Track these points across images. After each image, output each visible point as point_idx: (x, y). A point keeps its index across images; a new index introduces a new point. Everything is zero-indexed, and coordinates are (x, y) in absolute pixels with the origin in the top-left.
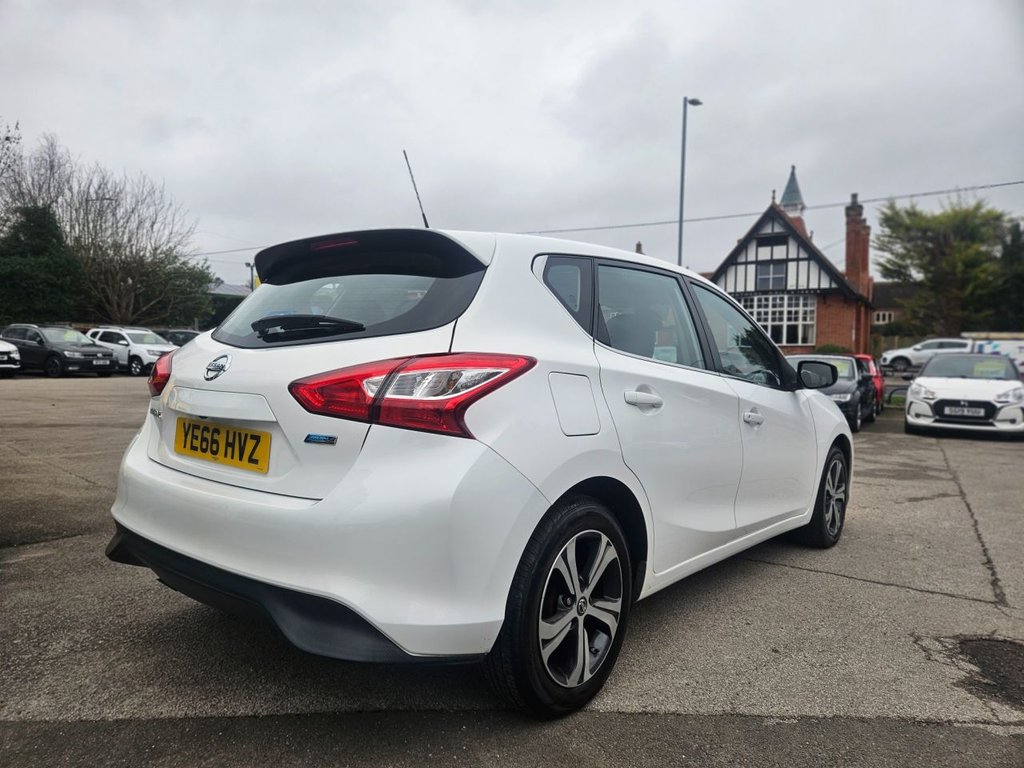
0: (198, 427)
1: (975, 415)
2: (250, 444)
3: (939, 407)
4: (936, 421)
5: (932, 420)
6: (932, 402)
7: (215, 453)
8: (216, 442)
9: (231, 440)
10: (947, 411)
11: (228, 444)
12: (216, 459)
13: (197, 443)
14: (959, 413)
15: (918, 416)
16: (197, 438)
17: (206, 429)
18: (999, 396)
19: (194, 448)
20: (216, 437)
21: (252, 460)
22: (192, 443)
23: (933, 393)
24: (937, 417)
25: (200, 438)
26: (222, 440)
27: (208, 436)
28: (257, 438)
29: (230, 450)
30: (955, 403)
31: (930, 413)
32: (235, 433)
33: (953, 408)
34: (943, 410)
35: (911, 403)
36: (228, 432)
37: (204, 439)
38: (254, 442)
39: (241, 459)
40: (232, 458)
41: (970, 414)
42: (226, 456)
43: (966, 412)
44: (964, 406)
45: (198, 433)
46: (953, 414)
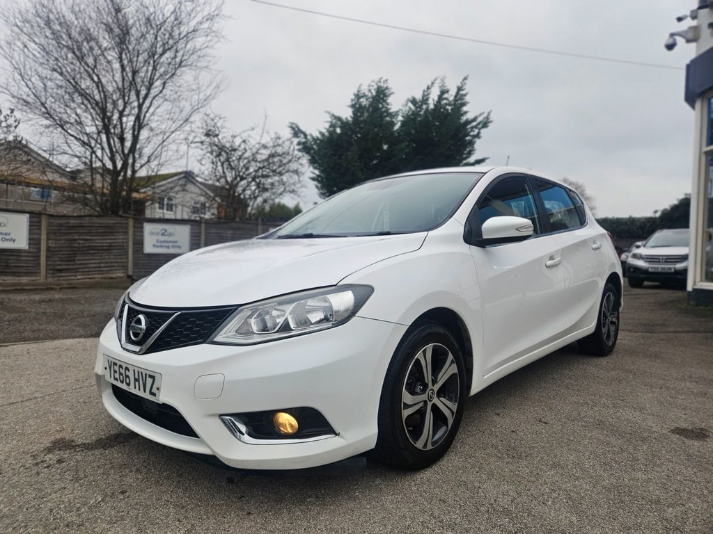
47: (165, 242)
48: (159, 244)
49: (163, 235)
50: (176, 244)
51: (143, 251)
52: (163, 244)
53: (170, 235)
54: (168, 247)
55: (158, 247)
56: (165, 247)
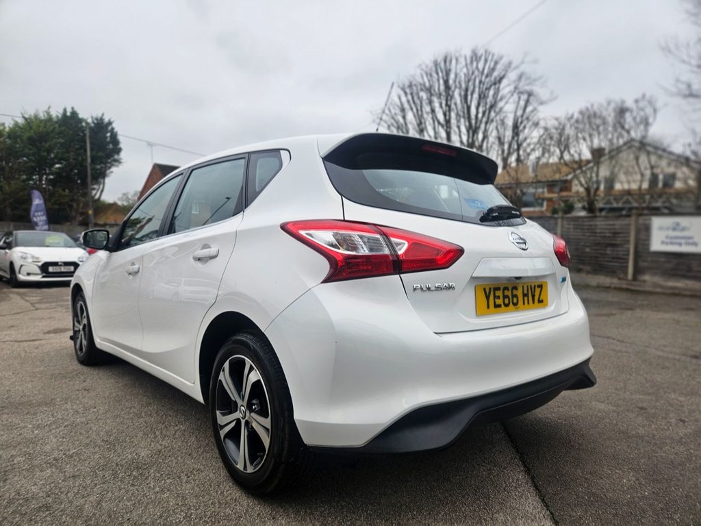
0: (498, 289)
1: (69, 270)
2: (538, 290)
3: (45, 268)
4: (44, 277)
5: (41, 276)
6: (40, 264)
7: (515, 304)
8: (516, 296)
9: (526, 292)
10: (51, 269)
11: (525, 295)
12: (517, 309)
13: (499, 302)
14: (59, 271)
15: (29, 274)
16: (499, 297)
17: (506, 288)
18: (79, 258)
19: (497, 306)
20: (515, 292)
21: (540, 301)
22: (495, 302)
23: (37, 258)
24: (44, 274)
25: (501, 297)
26: (519, 293)
27: (508, 293)
28: (541, 286)
29: (526, 298)
30: (55, 264)
31: (38, 271)
32: (528, 286)
33: (55, 267)
34: (48, 269)
35: (22, 266)
36: (523, 287)
37: (505, 297)
38: (539, 289)
39: (534, 303)
40: (528, 303)
41: (65, 270)
42: (524, 304)
43: (63, 269)
44: (61, 265)
45: (499, 293)
46: (55, 271)
47: (677, 237)
48: (668, 240)
49: (674, 229)
50: (691, 241)
51: (648, 249)
52: (674, 241)
53: (684, 229)
54: (680, 244)
55: (667, 244)
56: (676, 244)
